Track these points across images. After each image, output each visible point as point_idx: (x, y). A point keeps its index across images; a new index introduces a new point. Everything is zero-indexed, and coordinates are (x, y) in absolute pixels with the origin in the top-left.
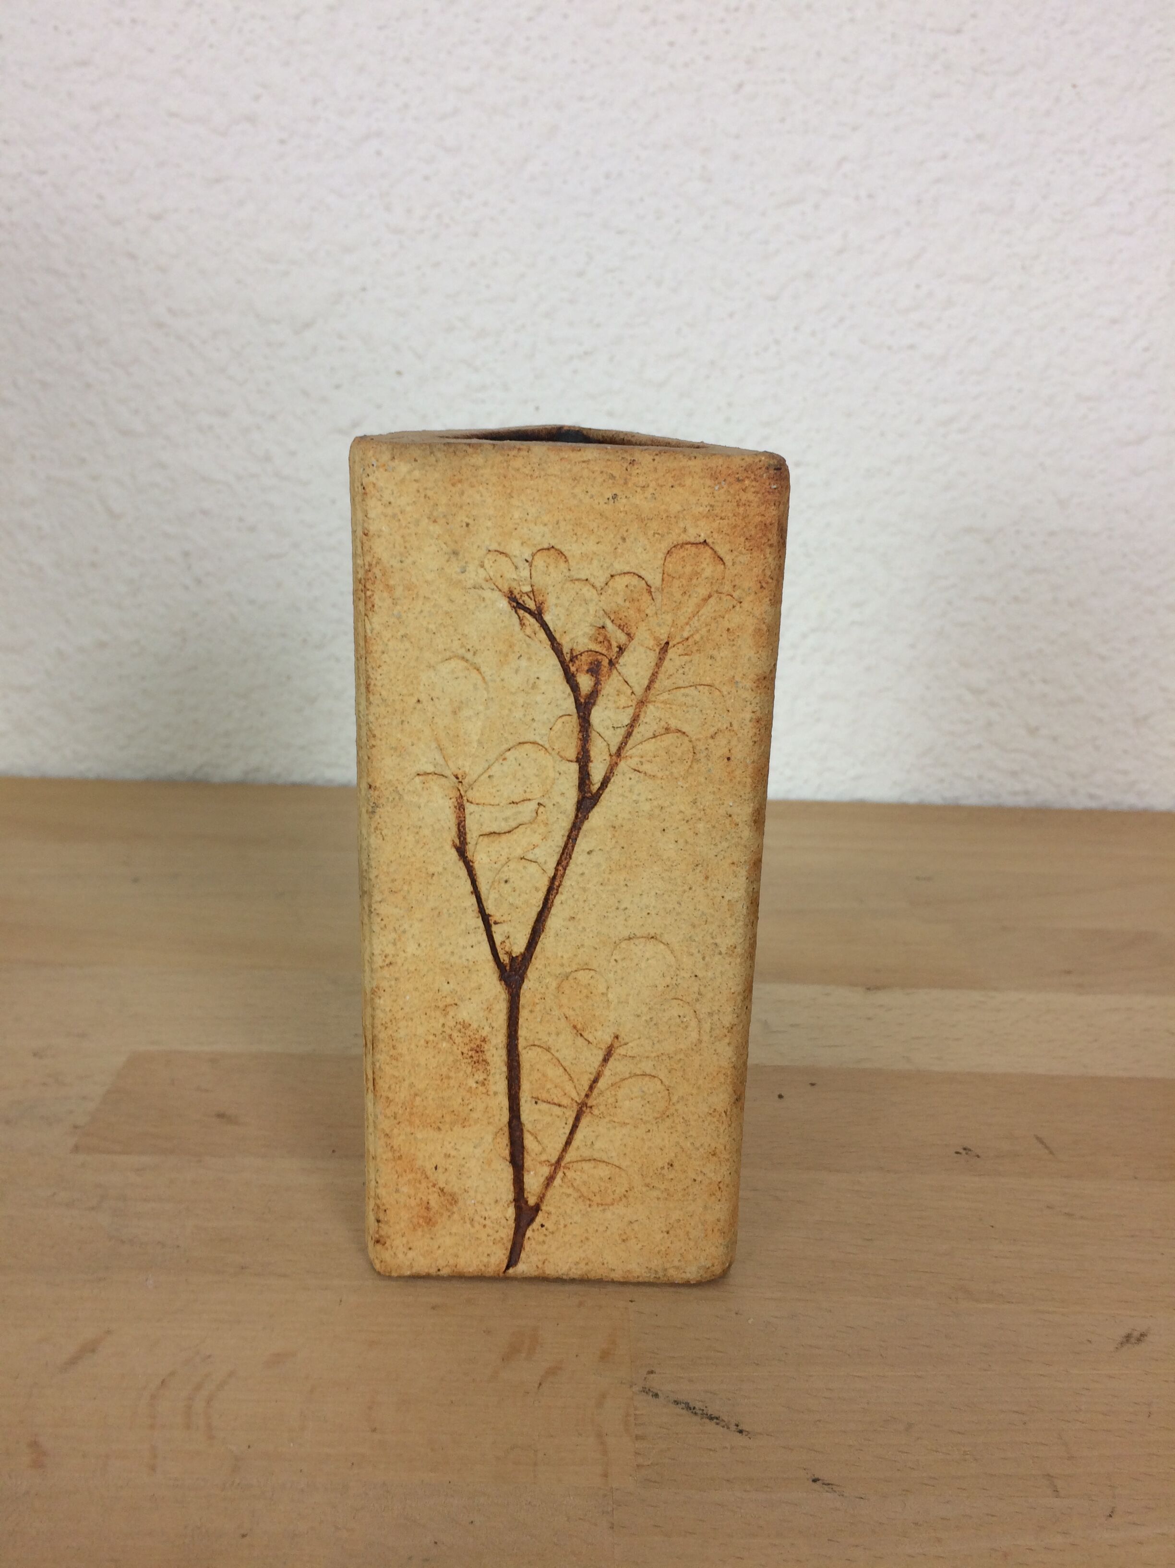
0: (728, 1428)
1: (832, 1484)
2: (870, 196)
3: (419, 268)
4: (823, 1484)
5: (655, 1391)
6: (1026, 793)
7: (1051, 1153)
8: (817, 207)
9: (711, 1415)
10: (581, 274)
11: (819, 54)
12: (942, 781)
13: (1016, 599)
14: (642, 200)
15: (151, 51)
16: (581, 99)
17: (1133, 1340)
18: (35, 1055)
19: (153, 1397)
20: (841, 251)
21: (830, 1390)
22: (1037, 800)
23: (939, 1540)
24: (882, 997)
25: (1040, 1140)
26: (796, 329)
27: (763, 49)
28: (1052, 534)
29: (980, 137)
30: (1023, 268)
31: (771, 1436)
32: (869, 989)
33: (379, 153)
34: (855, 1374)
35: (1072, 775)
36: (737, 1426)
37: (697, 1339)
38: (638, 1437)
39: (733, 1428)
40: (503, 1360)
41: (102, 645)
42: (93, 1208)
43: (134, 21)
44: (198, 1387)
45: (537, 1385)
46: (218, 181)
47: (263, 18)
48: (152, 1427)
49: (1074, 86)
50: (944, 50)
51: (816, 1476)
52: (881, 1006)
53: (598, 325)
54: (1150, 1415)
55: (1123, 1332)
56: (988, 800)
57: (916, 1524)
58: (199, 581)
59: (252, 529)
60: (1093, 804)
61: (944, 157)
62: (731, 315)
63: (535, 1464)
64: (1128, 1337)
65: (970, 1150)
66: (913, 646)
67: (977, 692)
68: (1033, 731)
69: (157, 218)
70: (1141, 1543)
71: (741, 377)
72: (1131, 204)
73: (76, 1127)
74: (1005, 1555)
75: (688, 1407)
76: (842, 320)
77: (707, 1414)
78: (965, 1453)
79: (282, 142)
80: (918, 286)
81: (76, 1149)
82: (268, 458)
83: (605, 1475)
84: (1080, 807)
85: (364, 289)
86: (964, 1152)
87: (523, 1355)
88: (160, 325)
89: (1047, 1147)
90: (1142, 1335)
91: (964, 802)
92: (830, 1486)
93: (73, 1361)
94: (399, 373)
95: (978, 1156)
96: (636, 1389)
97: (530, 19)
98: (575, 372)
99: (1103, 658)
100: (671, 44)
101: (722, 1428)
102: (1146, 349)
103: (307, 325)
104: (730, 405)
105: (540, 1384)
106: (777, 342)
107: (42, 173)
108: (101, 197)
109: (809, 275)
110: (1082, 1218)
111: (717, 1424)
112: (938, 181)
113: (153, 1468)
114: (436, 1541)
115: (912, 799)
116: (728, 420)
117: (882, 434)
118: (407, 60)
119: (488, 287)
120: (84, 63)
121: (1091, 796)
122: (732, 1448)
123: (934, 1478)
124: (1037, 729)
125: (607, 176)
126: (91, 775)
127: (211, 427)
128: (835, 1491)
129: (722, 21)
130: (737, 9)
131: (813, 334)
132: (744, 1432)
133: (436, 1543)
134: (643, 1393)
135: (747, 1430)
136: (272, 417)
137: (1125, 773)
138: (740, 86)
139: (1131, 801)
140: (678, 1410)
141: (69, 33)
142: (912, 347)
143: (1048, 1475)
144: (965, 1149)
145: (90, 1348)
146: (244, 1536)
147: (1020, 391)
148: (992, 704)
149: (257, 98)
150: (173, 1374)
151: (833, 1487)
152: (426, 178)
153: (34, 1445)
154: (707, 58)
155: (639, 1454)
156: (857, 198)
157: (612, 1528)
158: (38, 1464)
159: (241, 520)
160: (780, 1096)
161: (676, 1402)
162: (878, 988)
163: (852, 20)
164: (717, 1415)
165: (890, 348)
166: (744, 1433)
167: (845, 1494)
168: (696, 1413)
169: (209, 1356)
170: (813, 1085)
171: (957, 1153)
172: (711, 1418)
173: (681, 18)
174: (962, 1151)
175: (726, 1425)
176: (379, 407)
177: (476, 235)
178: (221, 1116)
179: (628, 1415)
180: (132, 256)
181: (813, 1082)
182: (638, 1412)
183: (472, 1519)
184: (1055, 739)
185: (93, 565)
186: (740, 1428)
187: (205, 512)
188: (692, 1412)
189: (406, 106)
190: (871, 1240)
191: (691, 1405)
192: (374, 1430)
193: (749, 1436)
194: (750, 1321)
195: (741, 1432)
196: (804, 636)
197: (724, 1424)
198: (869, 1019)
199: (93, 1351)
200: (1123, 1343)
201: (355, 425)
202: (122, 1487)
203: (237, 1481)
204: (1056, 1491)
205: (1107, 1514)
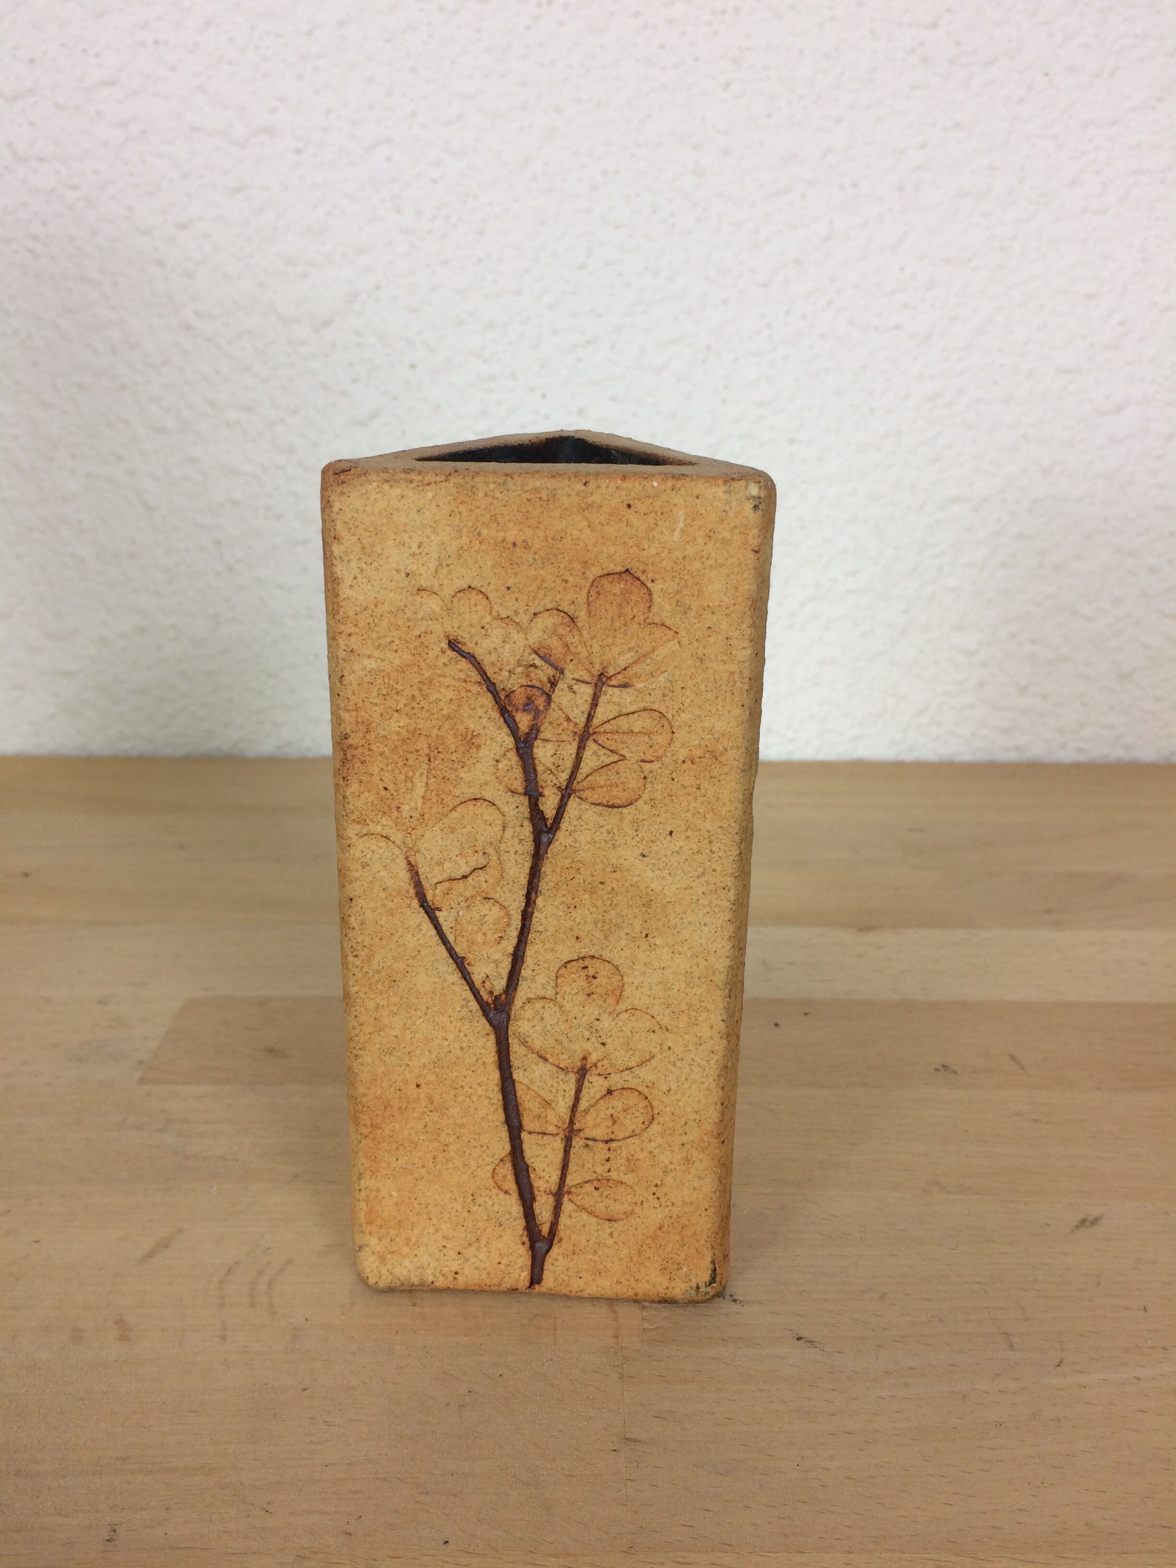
0: (724, 1298)
2: (854, 185)
3: (429, 266)
4: (806, 1341)
6: (1018, 748)
7: (1022, 1068)
8: (804, 196)
10: (582, 267)
11: (802, 52)
12: (937, 739)
13: (1003, 564)
14: (638, 195)
15: (173, 69)
16: (578, 101)
17: (1087, 1224)
18: (100, 1002)
19: (222, 1282)
20: (827, 238)
21: (815, 1266)
23: (906, 1385)
24: (872, 936)
25: (1012, 1057)
26: (787, 313)
27: (749, 49)
28: (1036, 501)
29: (957, 125)
30: (1002, 248)
31: (761, 1304)
32: (861, 930)
33: (389, 159)
34: (837, 1254)
35: (1061, 731)
36: (732, 1296)
38: (644, 1307)
39: (728, 1298)
41: (142, 630)
42: (160, 1130)
43: (156, 42)
44: (261, 1273)
46: (238, 190)
47: (278, 35)
48: (222, 1306)
49: (1046, 74)
50: (922, 44)
51: (800, 1336)
52: (872, 945)
53: (600, 315)
54: (1099, 1284)
55: (1079, 1217)
57: (886, 1372)
58: (230, 568)
59: (279, 517)
61: (923, 146)
62: (725, 302)
63: (556, 1328)
64: (1083, 1222)
65: (948, 1067)
66: (906, 612)
67: (968, 654)
68: (1023, 690)
69: (183, 227)
70: (1085, 1387)
71: (736, 360)
72: (1103, 184)
73: (140, 1062)
74: (964, 1397)
76: (830, 303)
78: (933, 1316)
79: (298, 151)
80: (902, 269)
81: (142, 1081)
82: (291, 450)
83: (616, 1337)
85: (378, 288)
86: (943, 1069)
88: (188, 328)
89: (1018, 1063)
90: (1097, 1219)
92: (813, 1343)
93: (150, 1255)
94: (413, 366)
95: (955, 1072)
97: (528, 28)
98: (579, 360)
99: (1087, 619)
100: (662, 47)
102: (1121, 323)
103: (326, 324)
104: (726, 387)
106: (769, 326)
107: (75, 188)
108: (130, 209)
109: (798, 262)
110: (1048, 1122)
112: (919, 168)
113: (223, 1338)
114: (470, 1390)
115: (909, 757)
116: (724, 401)
117: (872, 411)
118: (414, 70)
119: (495, 282)
120: (111, 83)
121: (1080, 751)
122: (726, 1314)
123: (904, 1336)
124: (1027, 687)
127: (238, 423)
128: (816, 1347)
129: (709, 23)
130: (723, 12)
131: (803, 317)
133: (470, 1392)
135: (740, 1299)
136: (295, 411)
137: (1112, 727)
138: (728, 85)
141: (97, 55)
142: (897, 327)
143: (1006, 1333)
144: (943, 1066)
145: (164, 1244)
146: (304, 1390)
147: (1002, 366)
148: (983, 665)
149: (273, 111)
150: (236, 1263)
151: (815, 1344)
152: (435, 181)
153: (120, 1322)
154: (696, 59)
155: (646, 1320)
156: (842, 187)
157: (622, 1378)
158: (123, 1338)
159: (268, 509)
160: (777, 1025)
162: (869, 928)
163: (833, 19)
165: (876, 329)
166: (738, 1302)
167: (825, 1350)
169: (269, 1248)
170: (806, 1014)
171: (936, 1070)
173: (670, 22)
174: (940, 1068)
176: (395, 398)
177: (481, 233)
178: (270, 1051)
180: (160, 263)
181: (807, 1012)
183: (501, 1373)
184: (1044, 697)
185: (132, 555)
186: (734, 1297)
187: (235, 503)
189: (413, 114)
190: (855, 1144)
192: (416, 1303)
193: (742, 1304)
194: (745, 1212)
195: (735, 1301)
196: (802, 604)
198: (861, 956)
199: (167, 1246)
200: (1077, 1227)
201: (373, 416)
202: (198, 1354)
203: (298, 1347)
204: (1011, 1346)
205: (1057, 1363)
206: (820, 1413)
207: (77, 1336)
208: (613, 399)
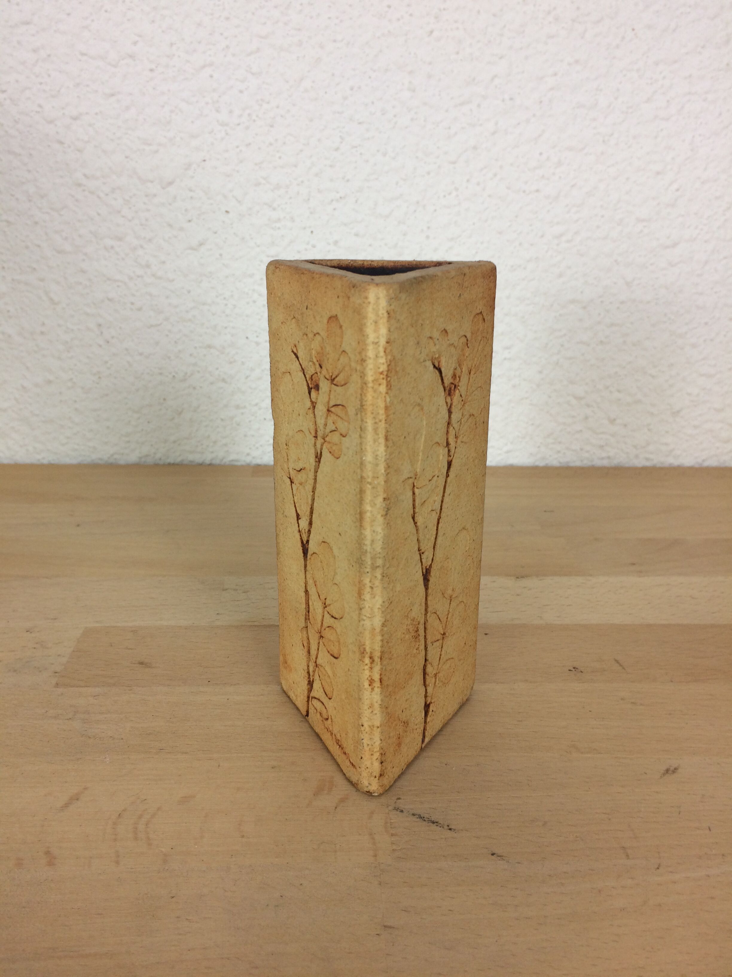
0: (443, 828)
1: (502, 856)
2: (511, 99)
3: (237, 147)
4: (498, 856)
5: (401, 809)
6: (609, 458)
7: (624, 668)
8: (479, 106)
9: (433, 821)
10: (337, 149)
11: (479, 12)
12: (559, 452)
13: (602, 342)
14: (373, 103)
15: (69, 14)
16: (335, 41)
17: (670, 772)
18: (27, 631)
19: (115, 824)
20: (494, 133)
21: (500, 804)
22: (615, 462)
23: (562, 884)
24: (524, 582)
25: (617, 661)
26: (468, 181)
27: (444, 9)
28: (622, 302)
29: (577, 62)
30: (604, 141)
31: (467, 831)
32: (518, 578)
33: (211, 76)
34: (514, 796)
35: (635, 447)
36: (448, 826)
37: (424, 780)
38: (392, 835)
39: (446, 827)
40: (314, 795)
41: (49, 382)
42: (70, 719)
44: (140, 817)
45: (334, 808)
46: (112, 95)
48: (115, 840)
49: (633, 30)
50: (555, 8)
51: (493, 852)
52: (525, 587)
53: (348, 181)
54: (680, 812)
55: (665, 768)
56: (586, 463)
57: (550, 876)
58: (108, 342)
59: (140, 309)
60: (648, 464)
61: (555, 74)
62: (429, 173)
63: (336, 851)
64: (667, 771)
65: (577, 668)
66: (540, 372)
67: (579, 398)
68: (612, 421)
69: (75, 118)
70: (675, 883)
71: (435, 210)
72: (668, 101)
73: (56, 672)
75: (420, 817)
76: (495, 175)
77: (431, 821)
78: (577, 837)
79: (151, 70)
80: (541, 154)
81: (57, 685)
82: (148, 266)
83: (375, 856)
84: (640, 465)
85: (204, 161)
86: (574, 670)
87: (326, 792)
88: (80, 185)
89: (621, 665)
90: (676, 769)
91: (572, 465)
92: (502, 857)
93: (67, 805)
94: (227, 212)
95: (582, 672)
96: (390, 808)
98: (335, 209)
99: (653, 377)
100: (389, 7)
101: (440, 828)
102: (677, 190)
103: (170, 184)
104: (429, 228)
105: (336, 808)
106: (456, 189)
108: (40, 106)
109: (475, 148)
110: (641, 704)
111: (437, 826)
112: (552, 89)
113: (117, 862)
114: (281, 895)
115: (541, 464)
116: (428, 237)
117: (520, 244)
118: (227, 19)
119: (280, 158)
120: (27, 23)
121: (647, 459)
122: (444, 838)
123: (559, 851)
124: (615, 420)
125: (352, 89)
126: (45, 462)
127: (112, 247)
128: (504, 860)
131: (478, 184)
132: (452, 830)
133: (281, 896)
134: (394, 810)
135: (454, 828)
136: (150, 240)
137: (666, 444)
138: (431, 32)
139: (671, 461)
140: (414, 819)
142: (537, 191)
143: (624, 847)
144: (574, 668)
145: (76, 798)
146: (173, 897)
147: (603, 216)
148: (588, 406)
149: (135, 43)
150: (125, 810)
151: (503, 857)
152: (241, 91)
153: (48, 853)
154: (411, 15)
155: (394, 844)
156: (503, 100)
157: (380, 884)
158: (50, 864)
159: (132, 304)
161: (414, 815)
162: (523, 577)
164: (437, 821)
165: (524, 192)
167: (510, 861)
168: (425, 820)
169: (145, 800)
170: (486, 634)
171: (570, 670)
172: (433, 823)
174: (572, 669)
175: (442, 826)
176: (215, 233)
177: (272, 126)
178: (141, 663)
179: (386, 823)
180: (61, 143)
181: (487, 633)
182: (392, 821)
183: (302, 883)
184: (625, 425)
185: (42, 333)
186: (450, 827)
187: (110, 300)
188: (423, 820)
189: (228, 47)
190: (521, 721)
191: (422, 816)
192: (243, 836)
193: (455, 831)
194: (454, 769)
195: (450, 829)
197: (441, 825)
198: (518, 595)
199: (78, 799)
200: (664, 774)
201: (201, 244)
202: (100, 874)
203: (167, 868)
204: (627, 856)
205: (656, 867)
206: (509, 905)
207: (19, 863)
208: (357, 235)
